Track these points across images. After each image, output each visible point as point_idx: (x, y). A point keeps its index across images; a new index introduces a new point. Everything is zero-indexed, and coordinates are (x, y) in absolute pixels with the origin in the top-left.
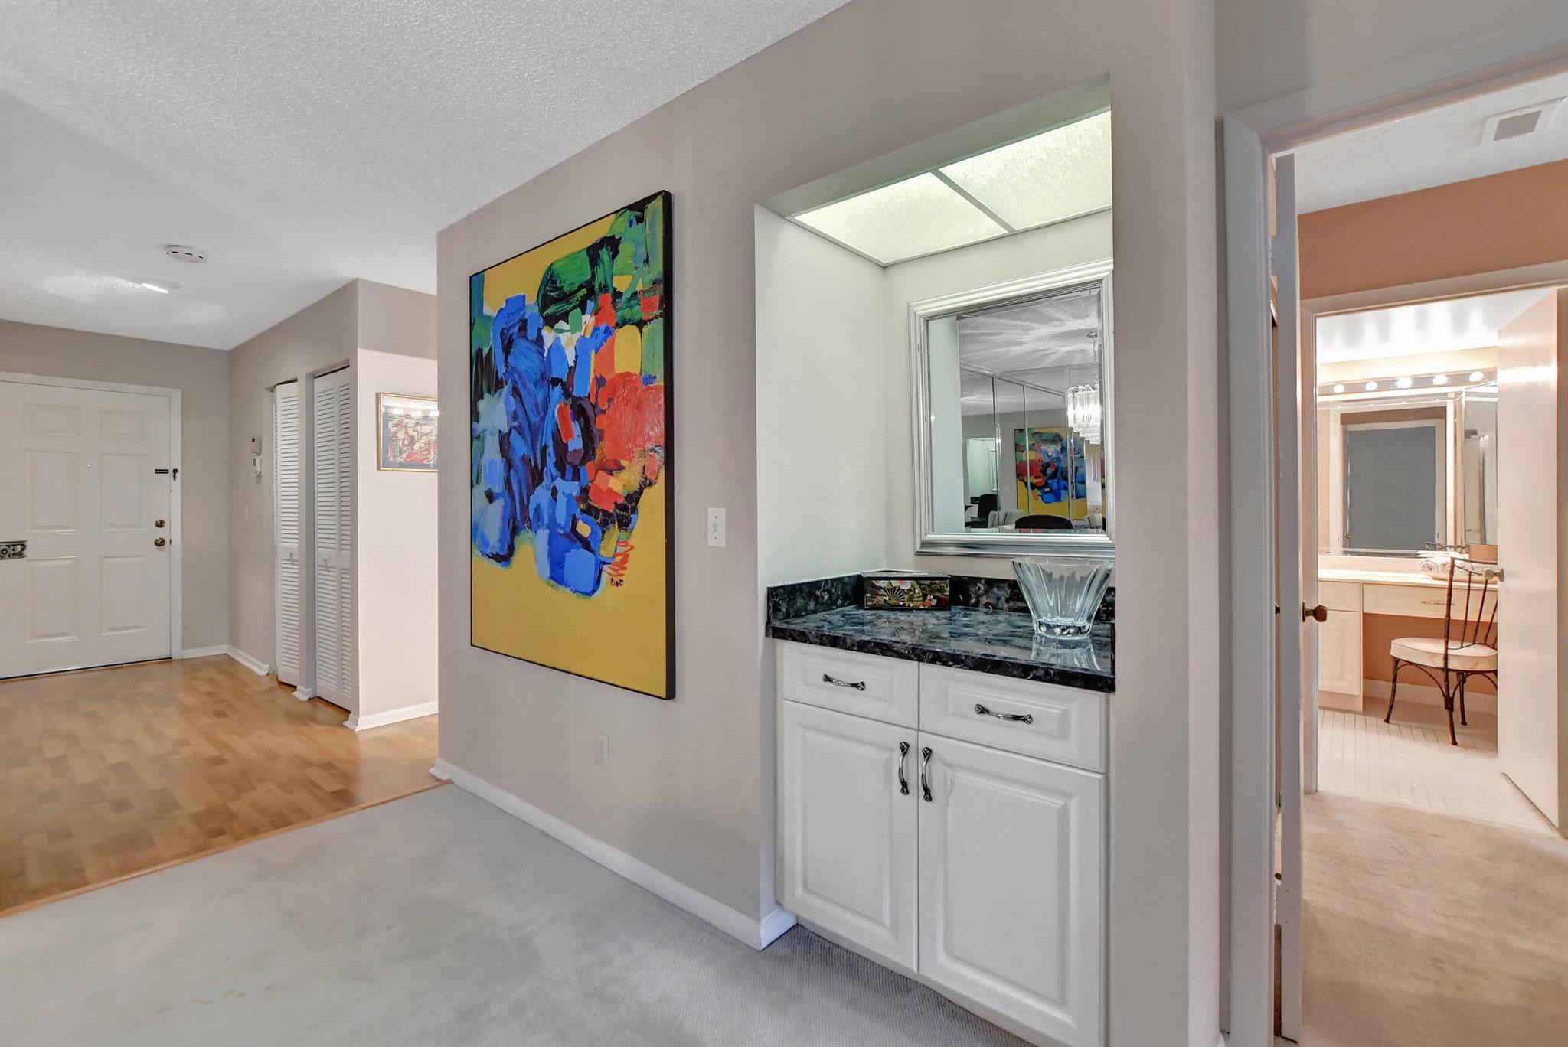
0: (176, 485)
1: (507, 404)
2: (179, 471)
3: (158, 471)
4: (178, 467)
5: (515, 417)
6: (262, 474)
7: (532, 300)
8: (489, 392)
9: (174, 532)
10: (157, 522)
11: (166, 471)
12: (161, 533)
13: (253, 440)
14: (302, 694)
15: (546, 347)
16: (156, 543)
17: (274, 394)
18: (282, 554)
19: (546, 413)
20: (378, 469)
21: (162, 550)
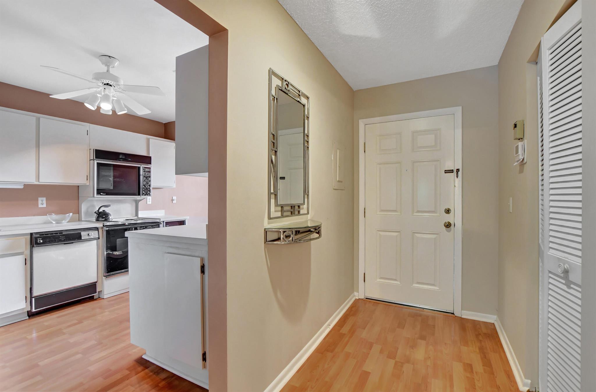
0: (458, 182)
2: (461, 170)
3: (447, 172)
4: (460, 167)
6: (525, 161)
9: (456, 218)
10: (446, 209)
11: (452, 171)
12: (449, 218)
13: (515, 126)
16: (445, 226)
17: (539, 65)
21: (449, 231)
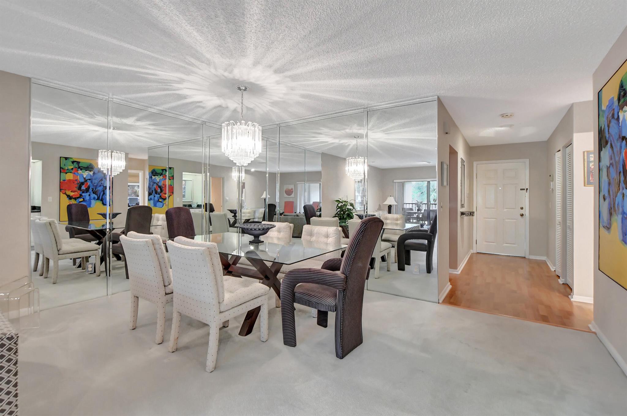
0: (527, 194)
1: (609, 152)
2: (528, 189)
3: (521, 189)
4: (528, 187)
5: (611, 159)
6: (553, 189)
7: (616, 99)
8: (604, 147)
9: (526, 212)
10: (521, 208)
11: (524, 189)
12: (522, 212)
13: (550, 176)
14: (561, 281)
15: (620, 121)
16: (520, 215)
17: (555, 156)
18: (557, 222)
19: (620, 155)
20: (585, 186)
21: (523, 218)
